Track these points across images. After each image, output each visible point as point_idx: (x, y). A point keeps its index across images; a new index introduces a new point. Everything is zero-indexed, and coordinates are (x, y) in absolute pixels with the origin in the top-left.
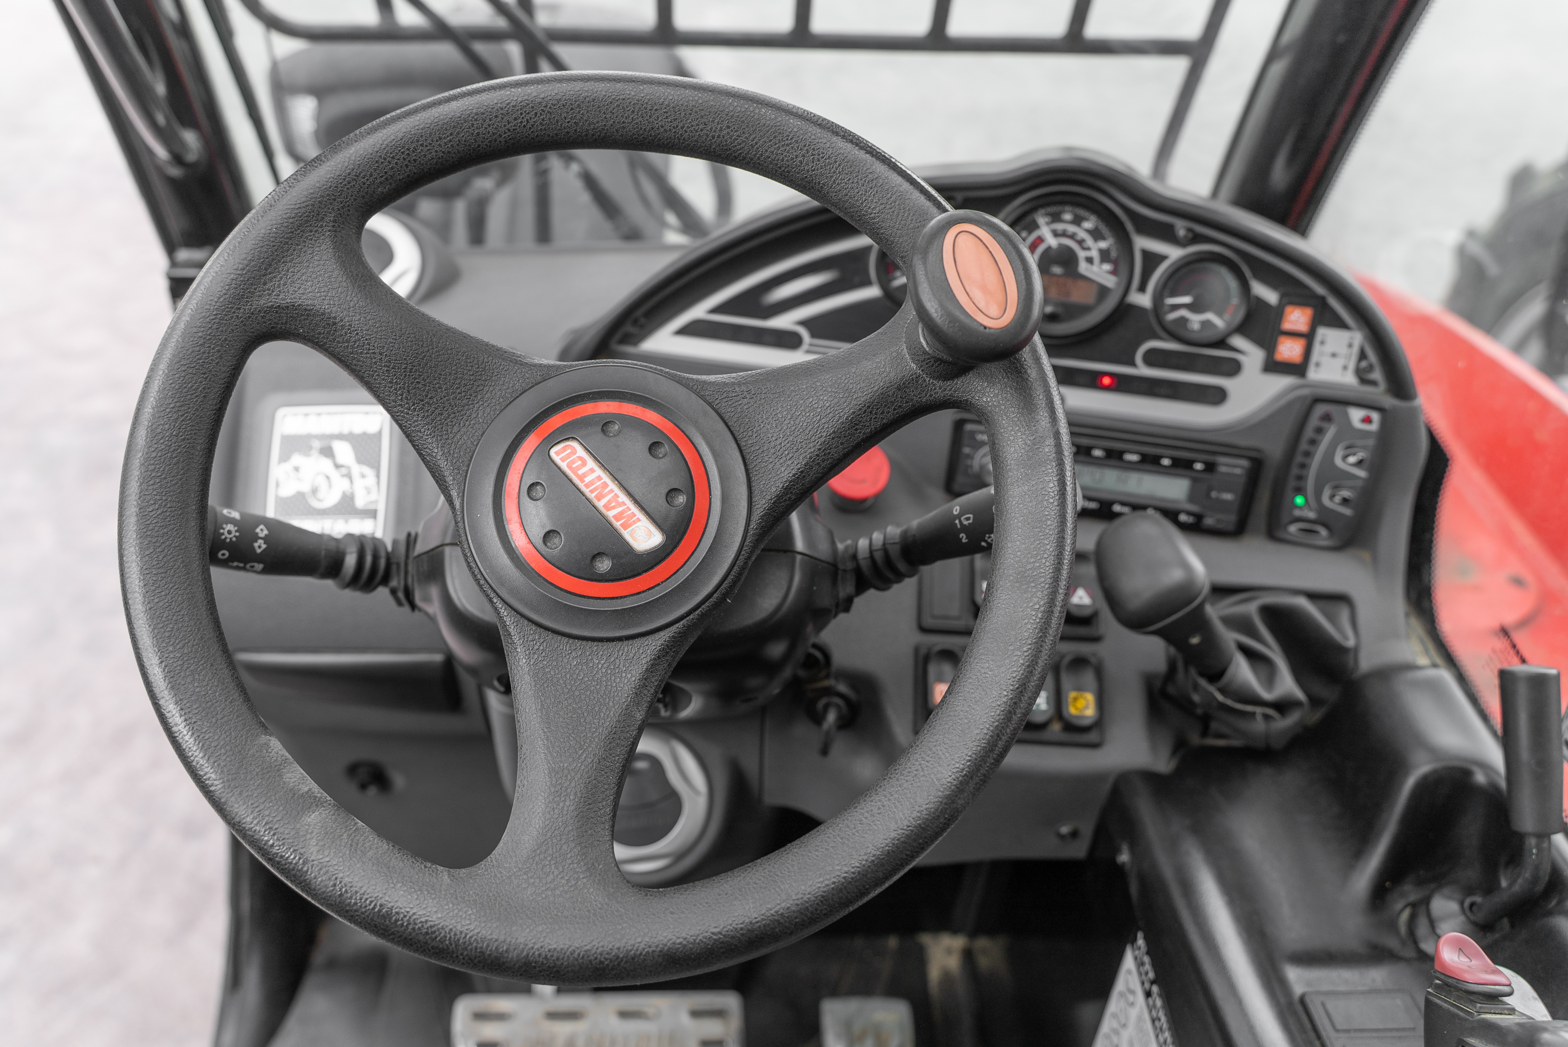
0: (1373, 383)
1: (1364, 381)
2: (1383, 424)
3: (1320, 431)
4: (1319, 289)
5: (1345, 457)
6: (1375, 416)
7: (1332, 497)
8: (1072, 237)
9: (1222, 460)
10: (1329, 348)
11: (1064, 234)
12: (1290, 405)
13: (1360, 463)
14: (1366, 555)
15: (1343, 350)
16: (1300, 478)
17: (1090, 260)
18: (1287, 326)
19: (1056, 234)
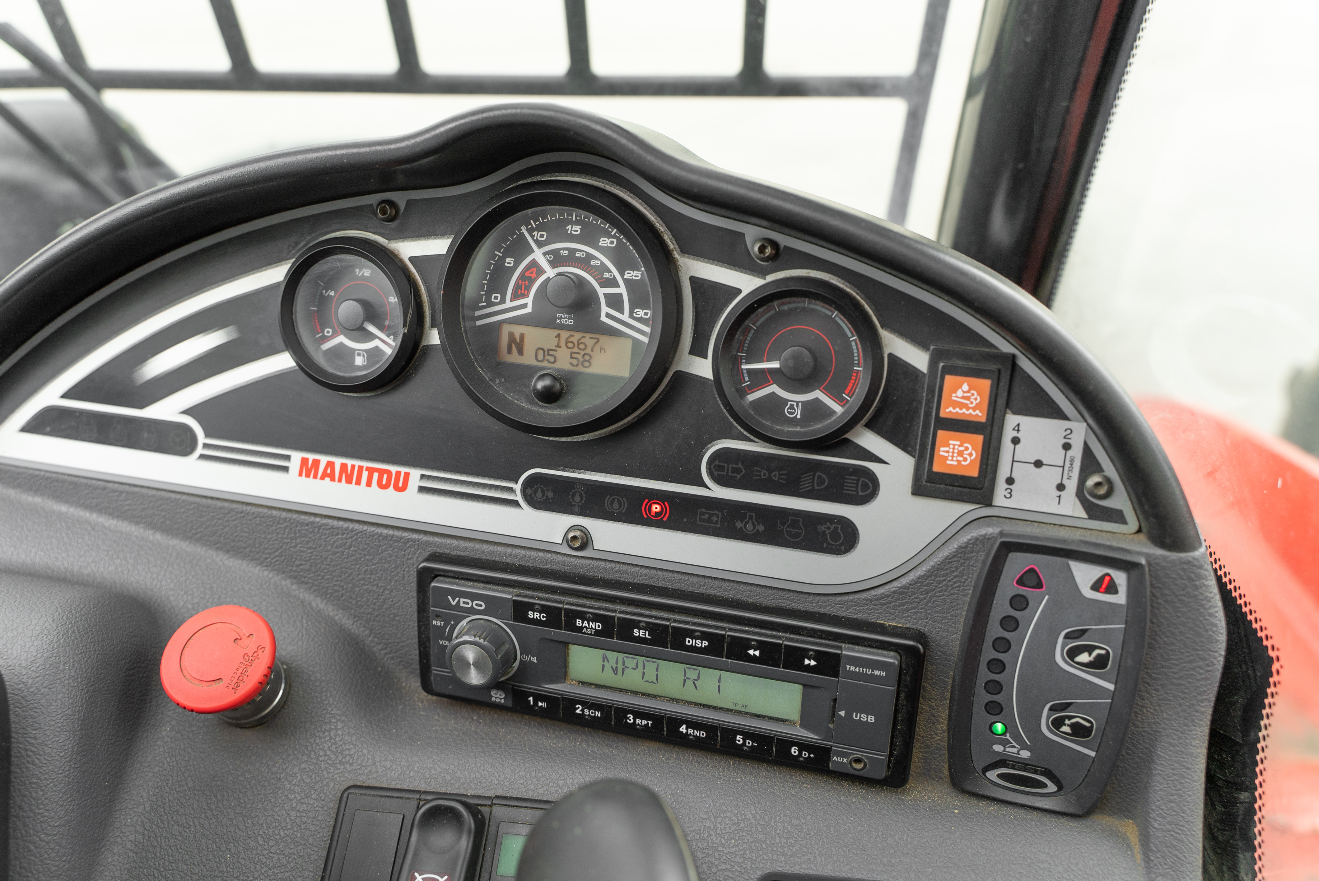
0: (1116, 516)
1: (1094, 512)
2: (1134, 592)
3: (1020, 603)
4: (1005, 346)
5: (1073, 653)
6: (1120, 578)
7: (1057, 723)
8: (585, 262)
9: (848, 651)
10: (1026, 451)
11: (572, 259)
12: (964, 552)
13: (1100, 663)
14: (1130, 829)
15: (1055, 455)
16: (995, 687)
17: (615, 302)
18: (948, 411)
19: (556, 259)
